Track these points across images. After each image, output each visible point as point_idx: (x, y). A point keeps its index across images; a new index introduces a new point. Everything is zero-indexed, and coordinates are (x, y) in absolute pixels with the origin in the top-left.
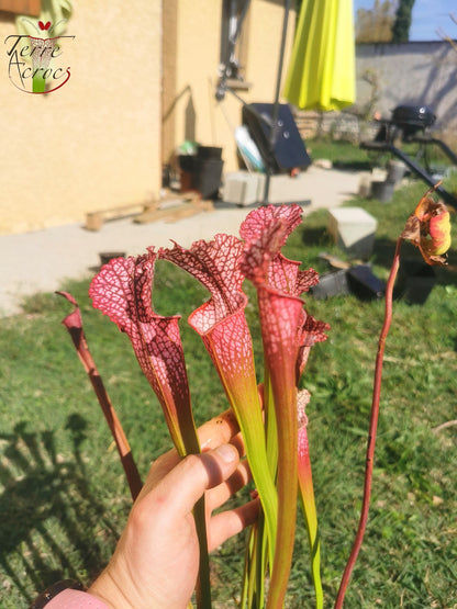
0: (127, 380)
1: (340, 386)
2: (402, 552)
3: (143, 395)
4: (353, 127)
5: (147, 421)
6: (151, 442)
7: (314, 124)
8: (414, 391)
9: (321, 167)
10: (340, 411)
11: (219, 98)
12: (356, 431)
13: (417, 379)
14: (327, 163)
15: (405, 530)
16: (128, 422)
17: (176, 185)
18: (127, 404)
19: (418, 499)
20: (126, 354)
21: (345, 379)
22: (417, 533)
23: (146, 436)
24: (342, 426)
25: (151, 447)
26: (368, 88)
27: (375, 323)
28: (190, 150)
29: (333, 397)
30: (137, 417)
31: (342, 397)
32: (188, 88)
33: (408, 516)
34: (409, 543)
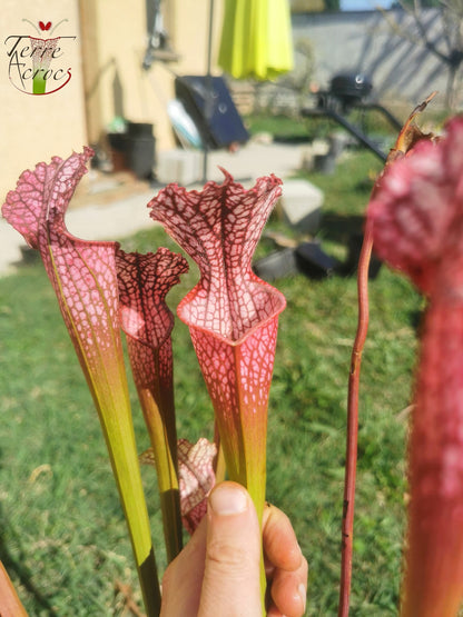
0: (53, 392)
1: (295, 376)
2: (377, 566)
3: (72, 407)
4: (291, 101)
5: (76, 440)
6: (82, 466)
7: (251, 99)
8: (373, 374)
9: (260, 142)
10: (297, 405)
11: (146, 67)
12: (317, 427)
13: (376, 362)
14: (266, 137)
15: (377, 538)
16: (54, 443)
17: (107, 166)
18: (53, 421)
19: (389, 498)
20: (52, 361)
21: (300, 368)
22: (390, 540)
23: (76, 459)
24: (301, 423)
25: (81, 472)
26: (303, 59)
27: (327, 303)
28: (120, 128)
29: (288, 391)
30: (65, 436)
31: (299, 389)
32: (113, 61)
33: (380, 520)
34: (384, 554)
